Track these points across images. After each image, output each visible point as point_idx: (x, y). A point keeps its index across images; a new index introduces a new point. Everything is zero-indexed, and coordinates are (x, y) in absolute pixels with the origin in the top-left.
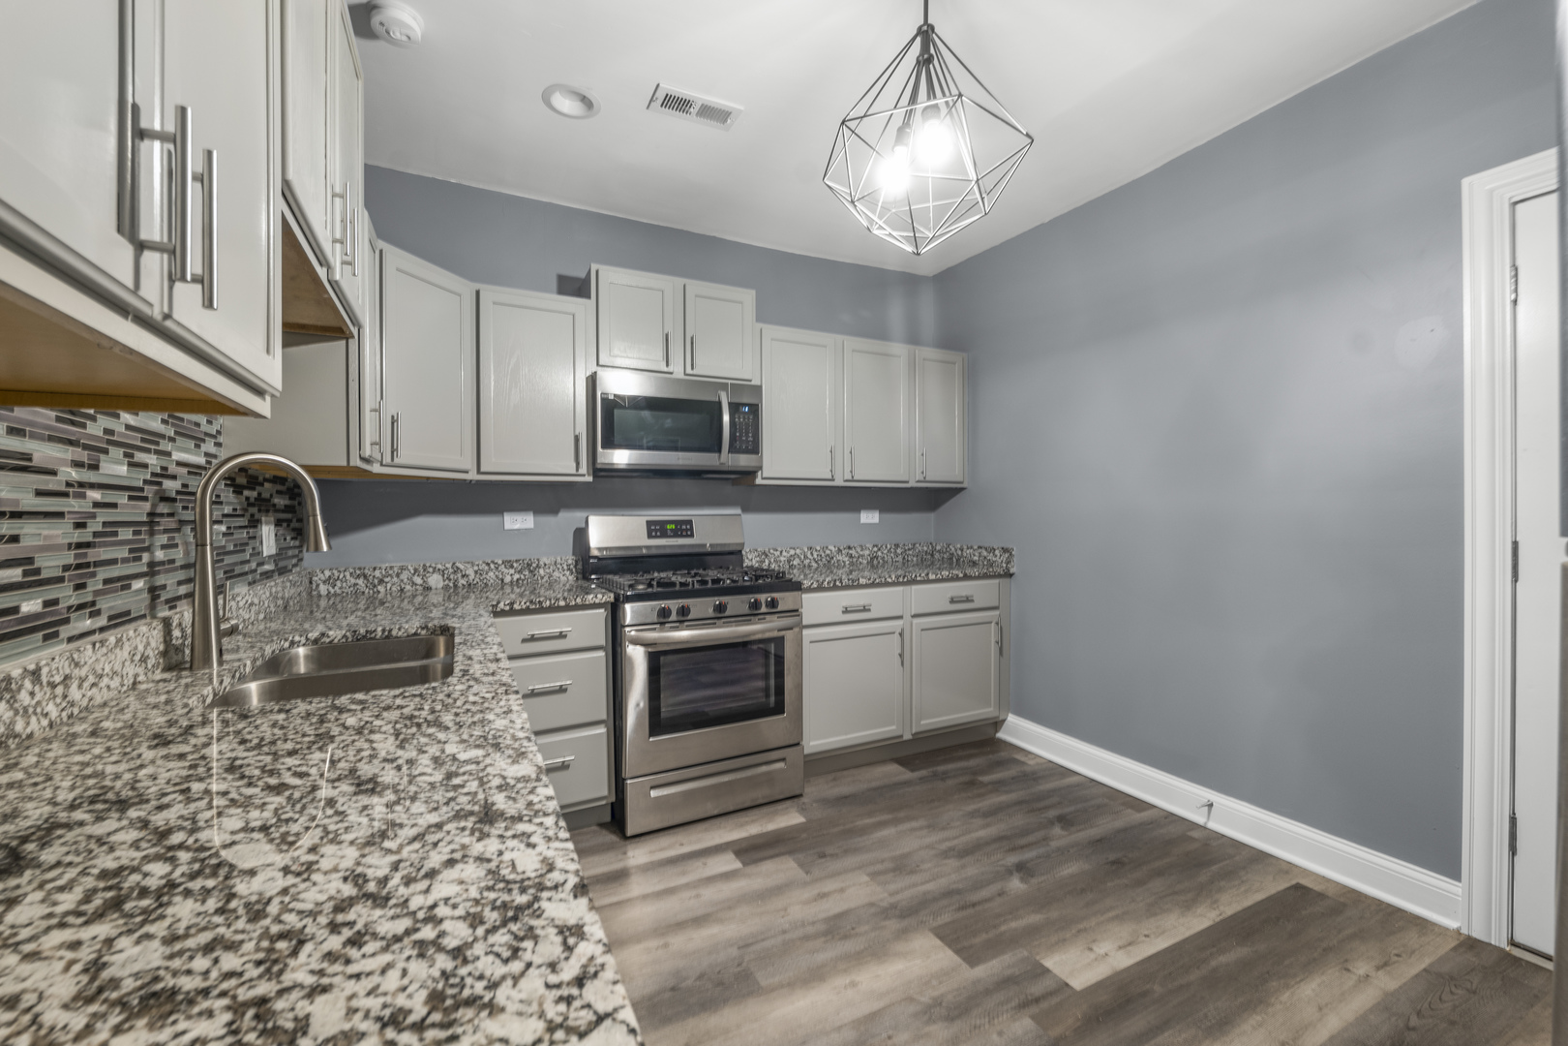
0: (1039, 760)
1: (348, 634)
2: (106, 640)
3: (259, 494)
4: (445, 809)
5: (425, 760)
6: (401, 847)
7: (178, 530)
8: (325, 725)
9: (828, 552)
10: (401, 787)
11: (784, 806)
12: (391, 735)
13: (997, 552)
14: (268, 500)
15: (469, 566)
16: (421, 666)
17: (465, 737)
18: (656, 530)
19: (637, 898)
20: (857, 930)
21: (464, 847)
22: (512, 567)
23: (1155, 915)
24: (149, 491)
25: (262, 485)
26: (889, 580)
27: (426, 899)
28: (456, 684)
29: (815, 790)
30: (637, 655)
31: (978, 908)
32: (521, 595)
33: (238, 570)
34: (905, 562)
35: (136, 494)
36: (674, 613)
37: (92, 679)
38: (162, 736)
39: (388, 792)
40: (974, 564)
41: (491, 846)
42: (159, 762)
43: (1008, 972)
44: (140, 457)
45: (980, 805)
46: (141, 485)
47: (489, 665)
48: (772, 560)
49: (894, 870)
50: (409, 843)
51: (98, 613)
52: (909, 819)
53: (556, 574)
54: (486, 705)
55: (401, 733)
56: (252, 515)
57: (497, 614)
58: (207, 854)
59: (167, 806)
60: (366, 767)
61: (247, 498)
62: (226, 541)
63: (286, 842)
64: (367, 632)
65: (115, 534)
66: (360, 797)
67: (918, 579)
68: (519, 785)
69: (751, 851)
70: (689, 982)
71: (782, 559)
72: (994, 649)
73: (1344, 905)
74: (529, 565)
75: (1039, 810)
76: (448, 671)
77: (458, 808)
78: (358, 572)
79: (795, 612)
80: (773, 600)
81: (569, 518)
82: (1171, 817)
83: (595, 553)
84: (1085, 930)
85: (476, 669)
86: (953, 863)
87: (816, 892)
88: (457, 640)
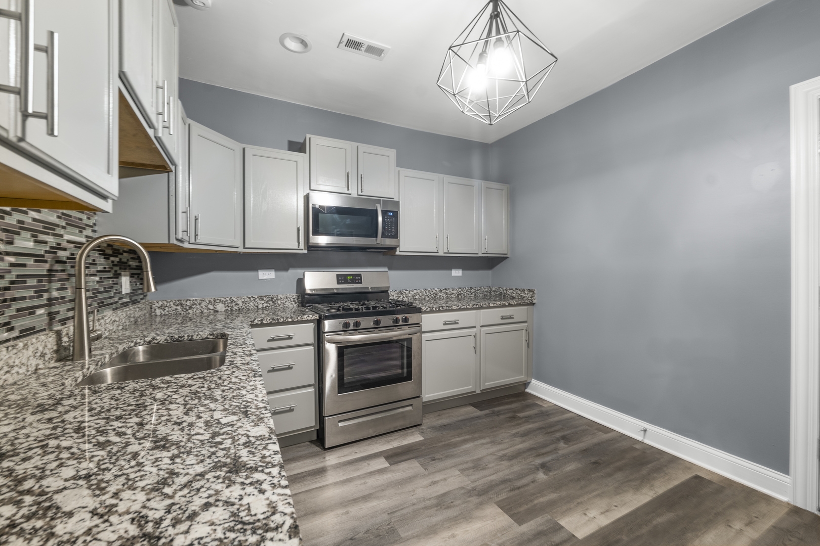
0: (549, 404)
1: (168, 338)
2: (17, 345)
3: (120, 259)
4: (208, 461)
5: (200, 423)
6: (175, 492)
7: (67, 280)
8: (144, 398)
9: (435, 291)
10: (182, 444)
11: (412, 430)
12: (182, 405)
13: (526, 292)
14: (126, 263)
15: (239, 299)
16: (207, 357)
17: (227, 406)
18: (342, 280)
19: (331, 484)
20: (454, 503)
21: (217, 492)
22: (263, 300)
23: (619, 494)
24: (48, 257)
25: (122, 254)
26: (469, 307)
27: (186, 538)
28: (225, 370)
29: (430, 421)
30: (331, 350)
31: (521, 490)
32: (268, 315)
33: (107, 302)
34: (476, 297)
35: (39, 259)
36: (352, 325)
37: (6, 369)
38: (43, 405)
39: (173, 448)
40: (513, 298)
41: (234, 492)
42: (35, 425)
43: (540, 528)
44: (42, 237)
45: (519, 430)
46: (43, 254)
47: (246, 358)
48: (404, 296)
49: (473, 468)
50: (180, 490)
51: (12, 329)
52: (480, 438)
53: (287, 303)
54: (242, 384)
55: (188, 404)
56: (116, 271)
57: (253, 326)
58: (45, 497)
59: (29, 458)
60: (163, 428)
61: (113, 262)
62: (100, 286)
63: (99, 489)
64: (179, 337)
65: (25, 282)
66: (154, 451)
67: (484, 306)
68: (258, 443)
69: (394, 457)
70: (361, 535)
71: (410, 295)
72: (524, 344)
73: (723, 487)
74: (272, 298)
75: (551, 432)
76: (222, 362)
77: (216, 460)
78: (178, 302)
79: (418, 325)
80: (406, 318)
81: (293, 274)
82: (623, 436)
83: (308, 292)
84: (581, 503)
85: (238, 361)
86: (506, 463)
87: (430, 480)
88: (229, 342)
